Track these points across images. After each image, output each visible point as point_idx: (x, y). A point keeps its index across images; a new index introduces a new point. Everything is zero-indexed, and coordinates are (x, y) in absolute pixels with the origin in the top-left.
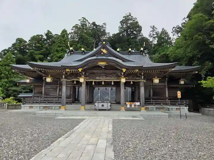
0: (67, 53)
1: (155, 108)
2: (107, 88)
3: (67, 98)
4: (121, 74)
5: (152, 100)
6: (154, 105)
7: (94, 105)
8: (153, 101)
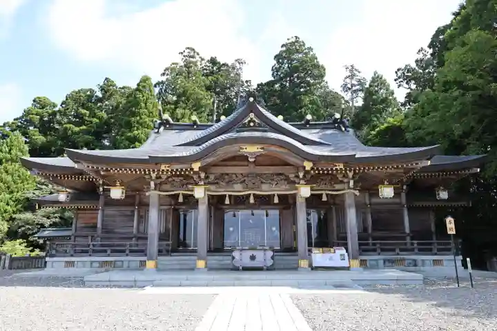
0: (156, 128)
1: (382, 261)
2: (255, 212)
3: (160, 239)
4: (297, 177)
5: (370, 241)
6: (379, 254)
7: (230, 258)
8: (374, 244)
